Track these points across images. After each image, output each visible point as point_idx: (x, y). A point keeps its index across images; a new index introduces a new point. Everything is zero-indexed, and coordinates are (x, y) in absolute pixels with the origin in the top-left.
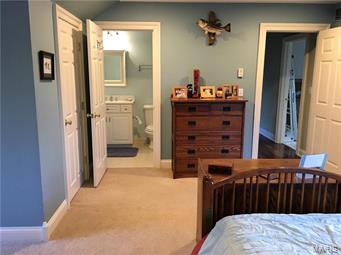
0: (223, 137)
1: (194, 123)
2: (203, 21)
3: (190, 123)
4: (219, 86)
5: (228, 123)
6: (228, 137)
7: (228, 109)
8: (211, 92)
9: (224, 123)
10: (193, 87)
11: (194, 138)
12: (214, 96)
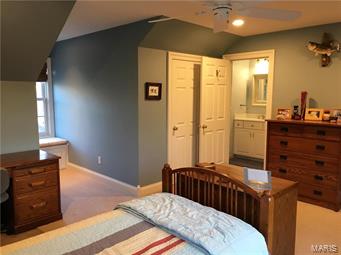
0: (317, 162)
1: (286, 143)
2: (313, 44)
3: (282, 142)
4: (327, 109)
5: (323, 148)
6: (322, 163)
7: (323, 133)
8: (318, 115)
9: (318, 147)
10: (299, 109)
11: (285, 158)
12: (320, 118)
